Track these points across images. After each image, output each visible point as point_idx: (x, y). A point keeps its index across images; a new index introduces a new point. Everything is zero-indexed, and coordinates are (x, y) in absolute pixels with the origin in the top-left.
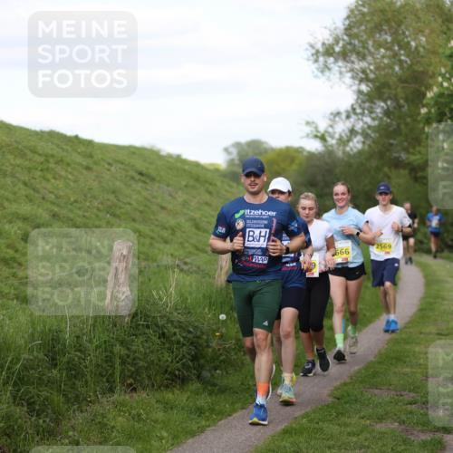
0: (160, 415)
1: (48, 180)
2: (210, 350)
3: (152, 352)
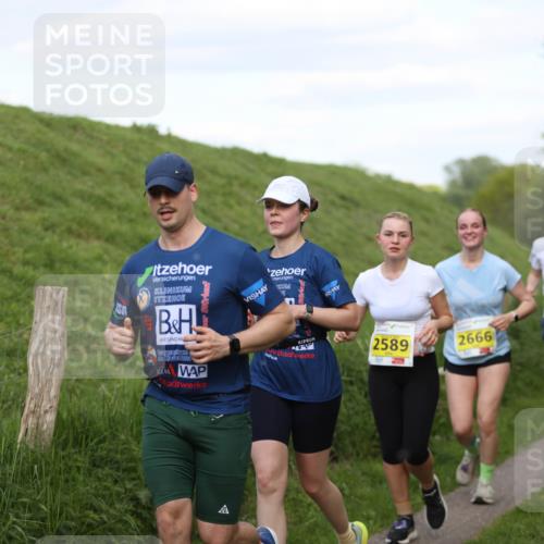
0: (367, 490)
1: (231, 207)
3: (357, 413)
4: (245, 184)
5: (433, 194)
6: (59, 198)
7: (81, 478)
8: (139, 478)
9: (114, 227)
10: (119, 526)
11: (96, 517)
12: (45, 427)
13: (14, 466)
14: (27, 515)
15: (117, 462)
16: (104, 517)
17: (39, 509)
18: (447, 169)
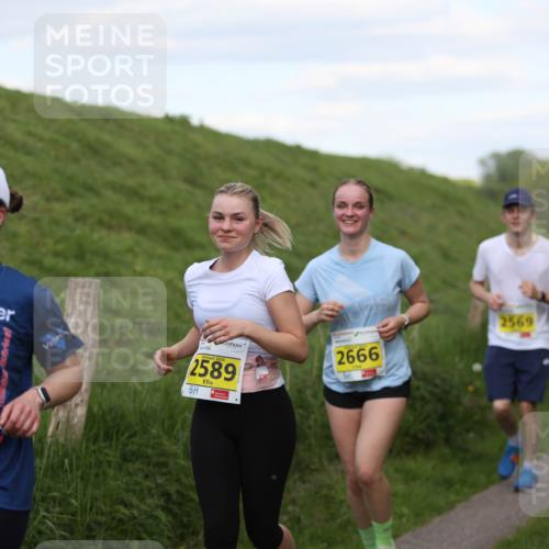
0: (400, 487)
2: (461, 409)
4: (278, 176)
5: (467, 187)
6: (90, 189)
7: (111, 472)
8: (170, 473)
9: (146, 218)
10: (150, 521)
11: (127, 512)
12: (76, 420)
13: (44, 461)
14: (57, 509)
15: (148, 457)
16: (135, 512)
17: (69, 504)
18: (482, 162)
